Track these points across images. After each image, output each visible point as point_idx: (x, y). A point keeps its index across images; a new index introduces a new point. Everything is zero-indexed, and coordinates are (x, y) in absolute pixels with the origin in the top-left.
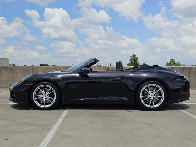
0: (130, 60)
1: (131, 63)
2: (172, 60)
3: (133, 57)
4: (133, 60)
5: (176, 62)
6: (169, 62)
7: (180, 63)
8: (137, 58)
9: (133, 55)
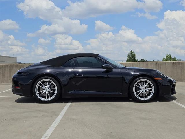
0: (128, 56)
1: (129, 59)
2: (168, 55)
3: (131, 53)
4: (131, 57)
5: (172, 57)
6: (165, 58)
7: (176, 58)
8: (135, 54)
9: (131, 51)
